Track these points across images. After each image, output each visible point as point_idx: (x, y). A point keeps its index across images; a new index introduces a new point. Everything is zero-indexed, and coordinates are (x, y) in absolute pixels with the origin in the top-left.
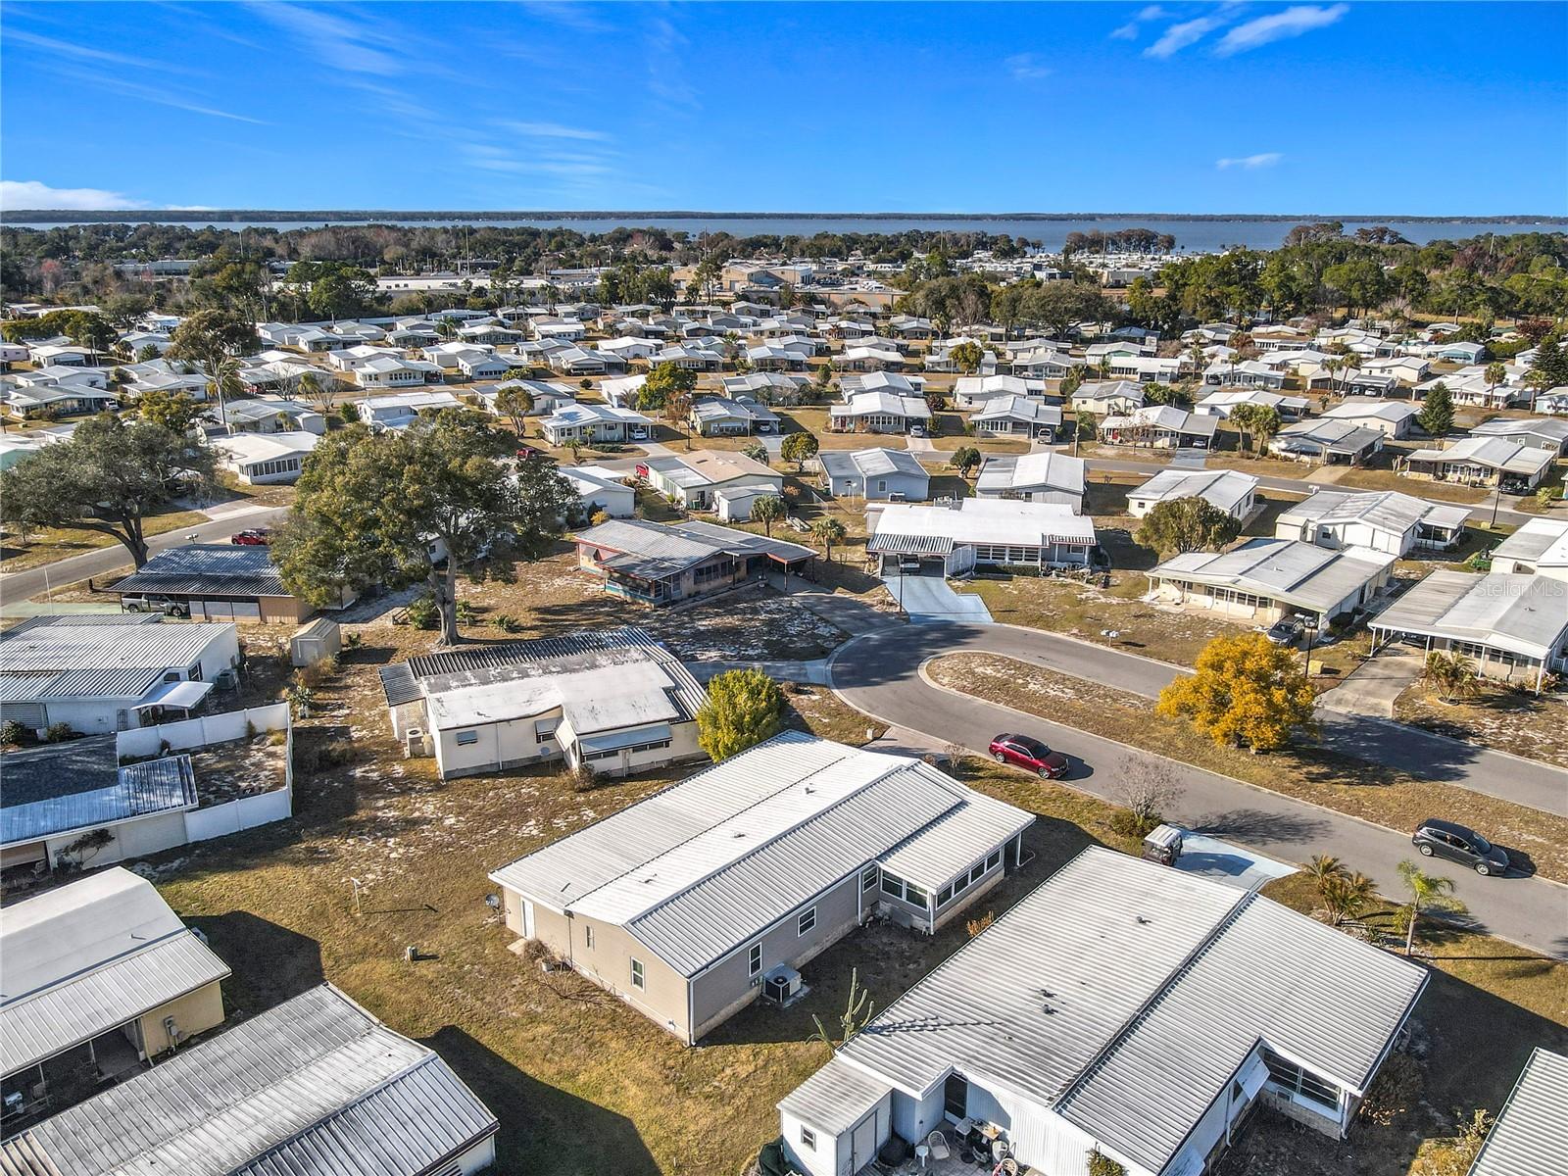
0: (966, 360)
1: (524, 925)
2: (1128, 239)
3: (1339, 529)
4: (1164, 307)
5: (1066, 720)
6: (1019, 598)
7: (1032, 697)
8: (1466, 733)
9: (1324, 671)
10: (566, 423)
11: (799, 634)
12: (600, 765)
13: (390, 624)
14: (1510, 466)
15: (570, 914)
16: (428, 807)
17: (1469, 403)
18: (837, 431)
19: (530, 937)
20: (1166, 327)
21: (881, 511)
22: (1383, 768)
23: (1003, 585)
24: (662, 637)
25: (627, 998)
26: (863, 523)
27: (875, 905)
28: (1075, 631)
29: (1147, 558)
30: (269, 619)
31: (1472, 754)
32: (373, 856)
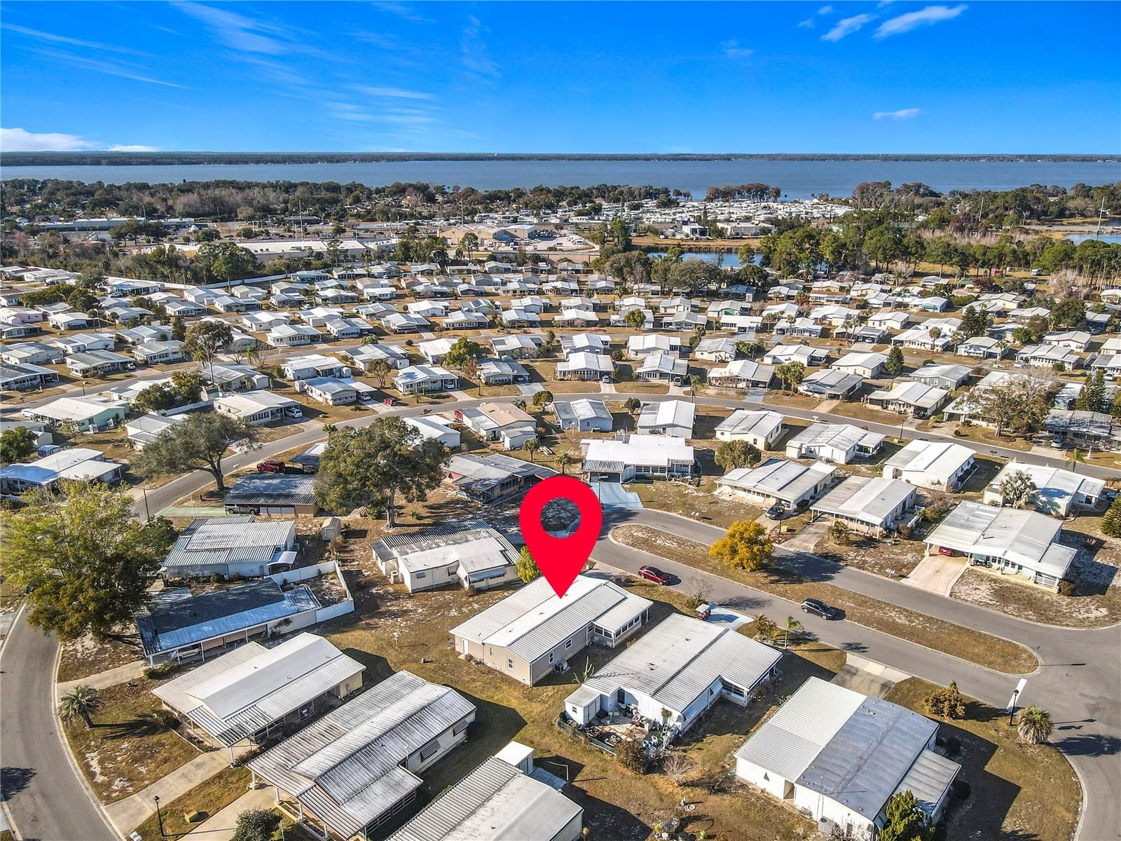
0: (635, 321)
1: (463, 649)
2: (749, 191)
3: (817, 449)
4: (758, 272)
5: (671, 558)
6: (656, 494)
7: (658, 547)
8: (841, 559)
9: (789, 530)
10: (409, 380)
11: (553, 517)
12: (477, 585)
13: (359, 516)
14: (920, 403)
15: (483, 644)
16: (409, 605)
17: (923, 348)
18: (561, 380)
19: (466, 653)
20: (760, 284)
21: (589, 444)
22: (800, 576)
23: (649, 486)
24: (490, 522)
25: (506, 673)
26: (578, 449)
27: (592, 638)
28: (681, 512)
29: (720, 471)
30: (299, 515)
31: (840, 569)
32: (394, 626)
